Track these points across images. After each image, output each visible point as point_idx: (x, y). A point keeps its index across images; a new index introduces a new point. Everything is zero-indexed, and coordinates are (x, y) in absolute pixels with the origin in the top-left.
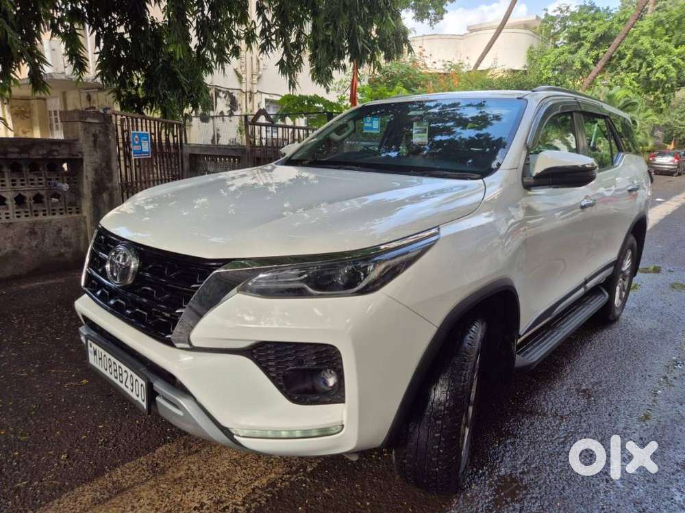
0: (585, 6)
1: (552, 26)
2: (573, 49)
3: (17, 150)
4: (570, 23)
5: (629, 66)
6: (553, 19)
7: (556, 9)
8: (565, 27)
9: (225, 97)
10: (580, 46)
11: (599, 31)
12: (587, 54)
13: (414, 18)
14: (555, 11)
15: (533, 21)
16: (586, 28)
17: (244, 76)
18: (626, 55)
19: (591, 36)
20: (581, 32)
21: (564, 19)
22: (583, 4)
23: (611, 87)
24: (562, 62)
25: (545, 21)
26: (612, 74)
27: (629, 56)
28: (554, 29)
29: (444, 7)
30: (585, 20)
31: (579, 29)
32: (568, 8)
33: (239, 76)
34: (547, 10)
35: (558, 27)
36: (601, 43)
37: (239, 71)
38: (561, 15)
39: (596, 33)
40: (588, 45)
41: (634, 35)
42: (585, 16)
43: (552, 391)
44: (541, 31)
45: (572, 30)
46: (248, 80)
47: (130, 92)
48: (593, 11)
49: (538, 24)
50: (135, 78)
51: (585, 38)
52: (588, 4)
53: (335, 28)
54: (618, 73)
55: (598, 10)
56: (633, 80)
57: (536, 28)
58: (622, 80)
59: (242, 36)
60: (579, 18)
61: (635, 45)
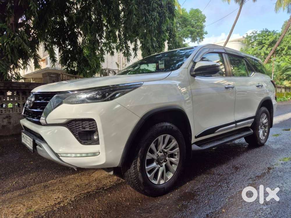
0: (264, 31)
1: (250, 40)
2: (260, 48)
3: (24, 86)
4: (258, 38)
5: (287, 53)
6: (250, 37)
7: (251, 33)
8: (256, 40)
9: (112, 73)
10: (263, 46)
11: (271, 40)
12: (267, 49)
13: (191, 41)
14: (251, 34)
15: (242, 38)
16: (265, 39)
17: (119, 65)
18: (285, 49)
19: (268, 42)
20: (263, 41)
21: (255, 37)
22: (263, 30)
23: (279, 62)
24: (255, 53)
25: (247, 38)
26: (279, 57)
27: (286, 49)
28: (251, 40)
29: (203, 36)
30: (265, 36)
31: (262, 40)
32: (256, 32)
33: (118, 65)
34: (247, 34)
35: (253, 40)
36: (273, 45)
37: (118, 63)
38: (254, 35)
39: (269, 41)
40: (267, 46)
41: (287, 41)
42: (264, 34)
43: (221, 167)
44: (246, 42)
45: (259, 40)
46: (121, 66)
47: (72, 69)
48: (267, 33)
49: (244, 39)
50: (74, 64)
51: (265, 43)
52: (265, 30)
53: (145, 39)
54: (282, 56)
55: (270, 32)
56: (289, 58)
57: (243, 41)
58: (284, 59)
59: (115, 47)
60: (262, 36)
61: (288, 45)
